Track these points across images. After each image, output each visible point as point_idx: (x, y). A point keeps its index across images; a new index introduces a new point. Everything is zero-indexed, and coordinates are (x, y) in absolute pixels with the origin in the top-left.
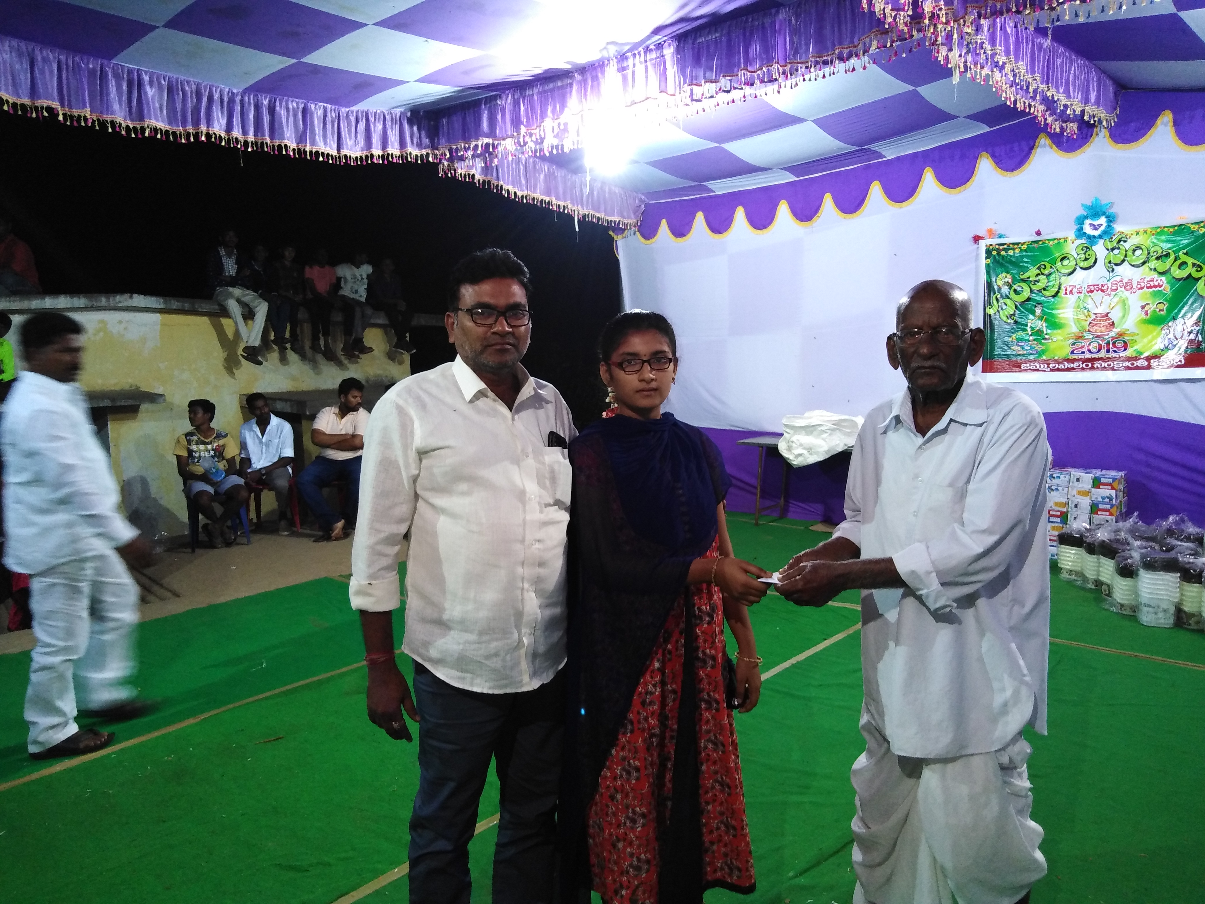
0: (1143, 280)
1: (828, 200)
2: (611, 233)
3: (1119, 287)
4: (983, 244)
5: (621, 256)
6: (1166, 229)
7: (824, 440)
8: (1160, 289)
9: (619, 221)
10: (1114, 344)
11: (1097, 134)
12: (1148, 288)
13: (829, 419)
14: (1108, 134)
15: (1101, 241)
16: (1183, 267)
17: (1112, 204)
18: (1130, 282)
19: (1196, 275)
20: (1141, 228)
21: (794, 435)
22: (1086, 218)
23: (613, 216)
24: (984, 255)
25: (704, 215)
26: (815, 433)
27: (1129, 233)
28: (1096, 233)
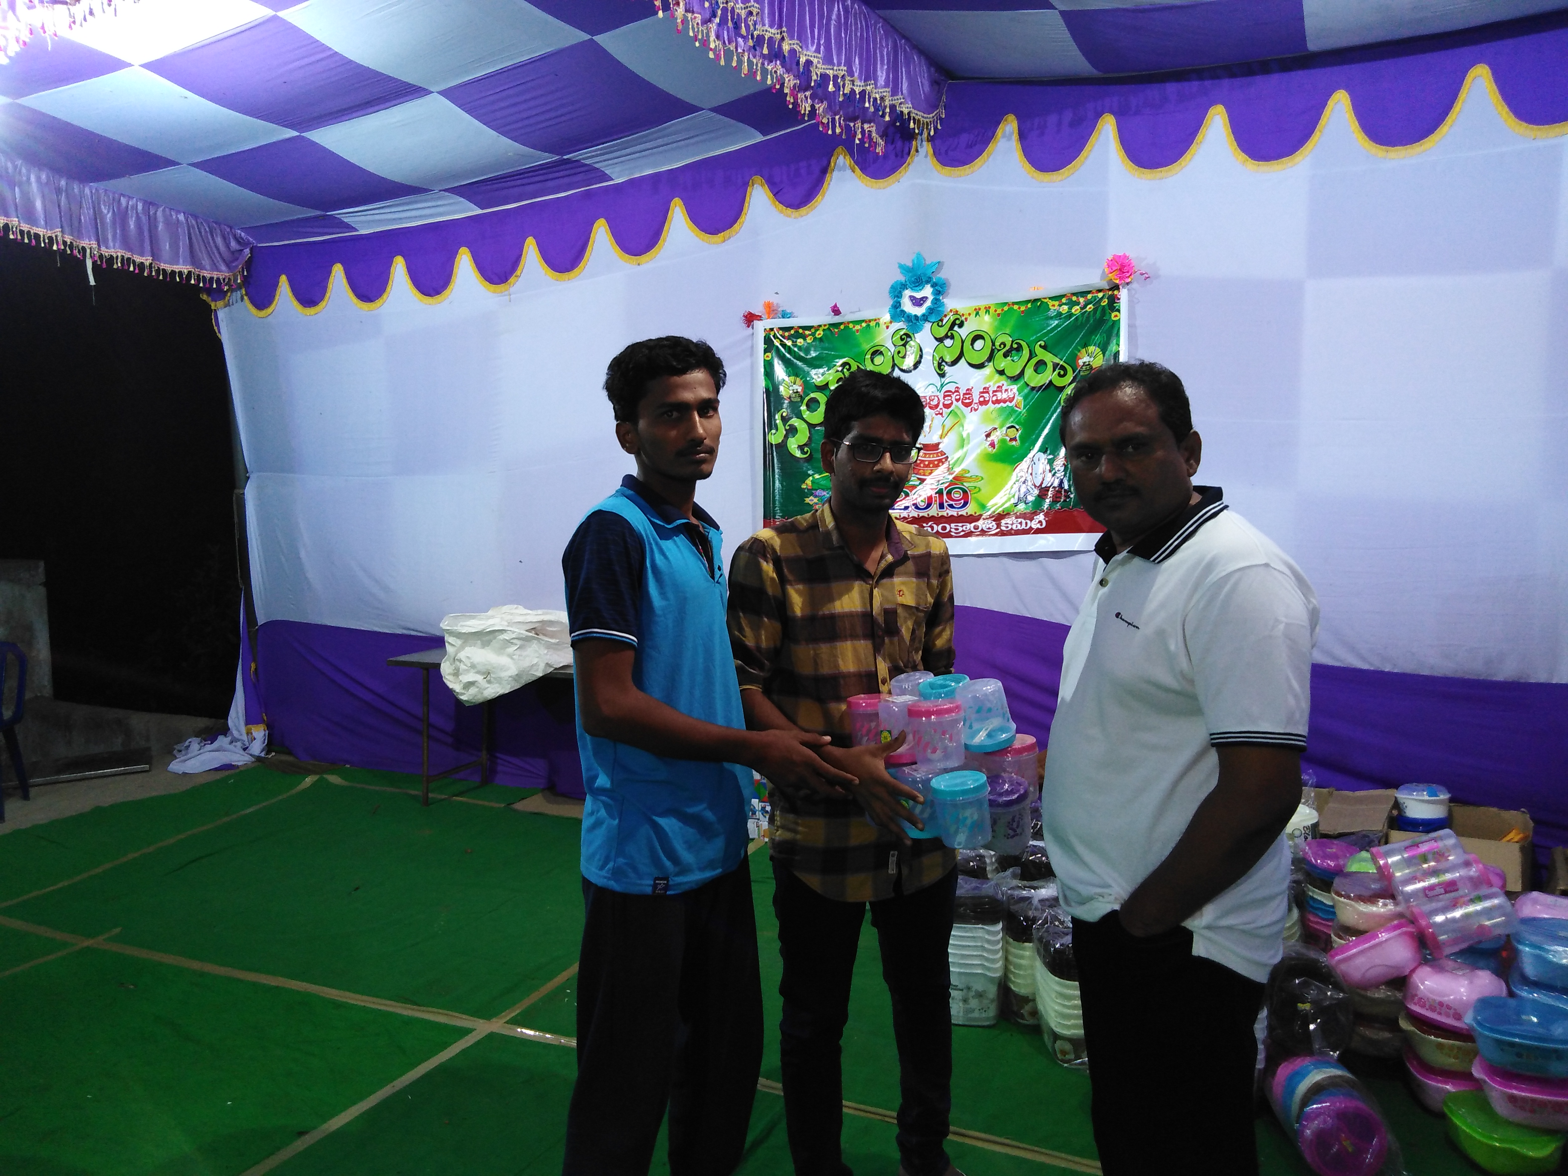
0: (986, 390)
1: (531, 249)
2: (204, 297)
3: (954, 402)
4: (760, 327)
5: (225, 336)
6: (1016, 307)
7: (510, 656)
8: (1010, 405)
9: (190, 272)
10: (949, 493)
11: (917, 151)
12: (994, 403)
13: (521, 619)
14: (931, 151)
15: (928, 326)
16: (1040, 369)
17: (940, 264)
18: (969, 392)
19: (1059, 382)
20: (982, 304)
21: (462, 648)
22: (904, 286)
23: (177, 263)
24: (761, 346)
25: (345, 269)
26: (494, 643)
27: (966, 312)
28: (919, 311)
